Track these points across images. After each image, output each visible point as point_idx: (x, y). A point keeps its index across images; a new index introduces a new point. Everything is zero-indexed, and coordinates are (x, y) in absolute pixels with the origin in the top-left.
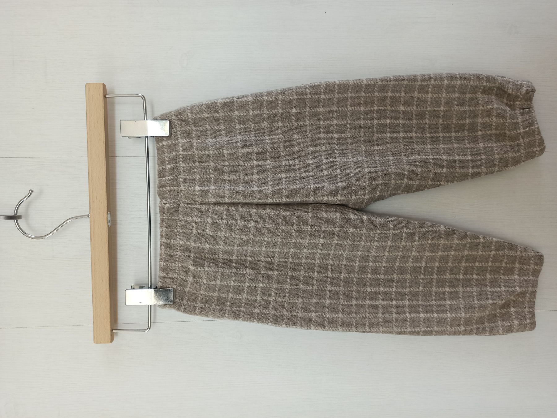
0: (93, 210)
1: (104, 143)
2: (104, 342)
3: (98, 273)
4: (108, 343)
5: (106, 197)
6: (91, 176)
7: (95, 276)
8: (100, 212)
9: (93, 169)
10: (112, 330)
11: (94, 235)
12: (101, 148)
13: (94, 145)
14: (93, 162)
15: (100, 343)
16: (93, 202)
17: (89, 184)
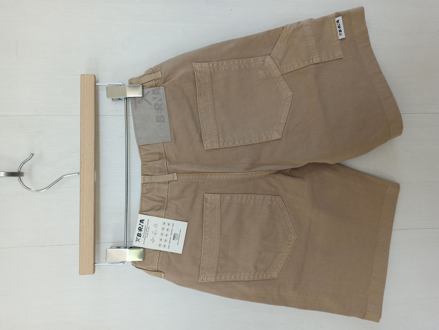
0: (83, 169)
1: (94, 118)
2: (88, 274)
3: (85, 218)
4: (91, 274)
5: (93, 159)
6: (82, 143)
7: (82, 220)
8: (89, 171)
9: (85, 138)
10: (94, 264)
11: (83, 189)
12: (91, 122)
13: (86, 119)
14: (85, 132)
15: (85, 274)
16: (84, 162)
17: (81, 149)
